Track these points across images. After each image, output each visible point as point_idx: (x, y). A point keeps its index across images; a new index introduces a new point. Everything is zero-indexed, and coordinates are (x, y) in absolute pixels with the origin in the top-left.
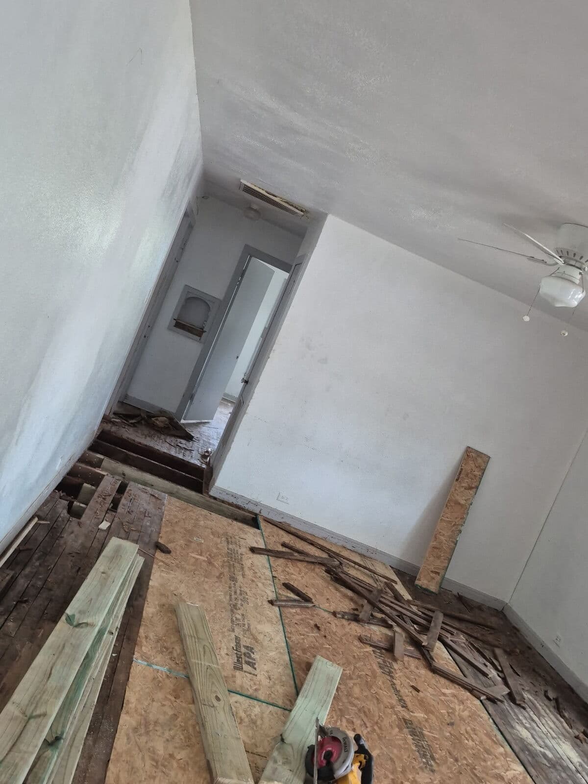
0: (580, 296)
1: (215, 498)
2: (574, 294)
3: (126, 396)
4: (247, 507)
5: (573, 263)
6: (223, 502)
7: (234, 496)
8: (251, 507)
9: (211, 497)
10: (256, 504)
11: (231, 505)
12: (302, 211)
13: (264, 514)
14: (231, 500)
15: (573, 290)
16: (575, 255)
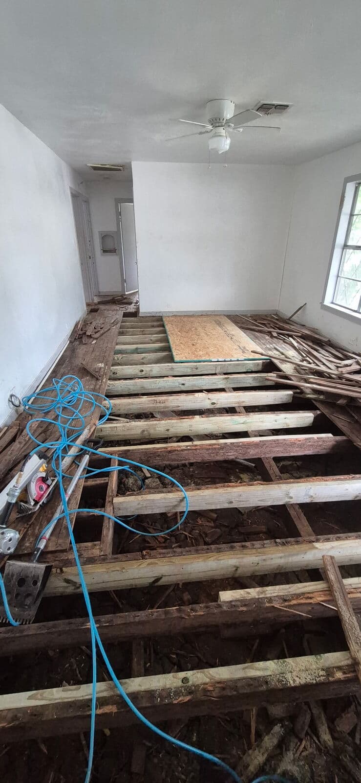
0: (228, 141)
1: (143, 317)
2: (225, 141)
3: (99, 292)
4: (157, 315)
5: (217, 125)
6: (146, 317)
7: (149, 313)
8: (158, 315)
9: (141, 317)
10: (160, 312)
11: (150, 317)
12: (121, 166)
13: (165, 315)
14: (149, 315)
15: (223, 139)
16: (216, 119)
